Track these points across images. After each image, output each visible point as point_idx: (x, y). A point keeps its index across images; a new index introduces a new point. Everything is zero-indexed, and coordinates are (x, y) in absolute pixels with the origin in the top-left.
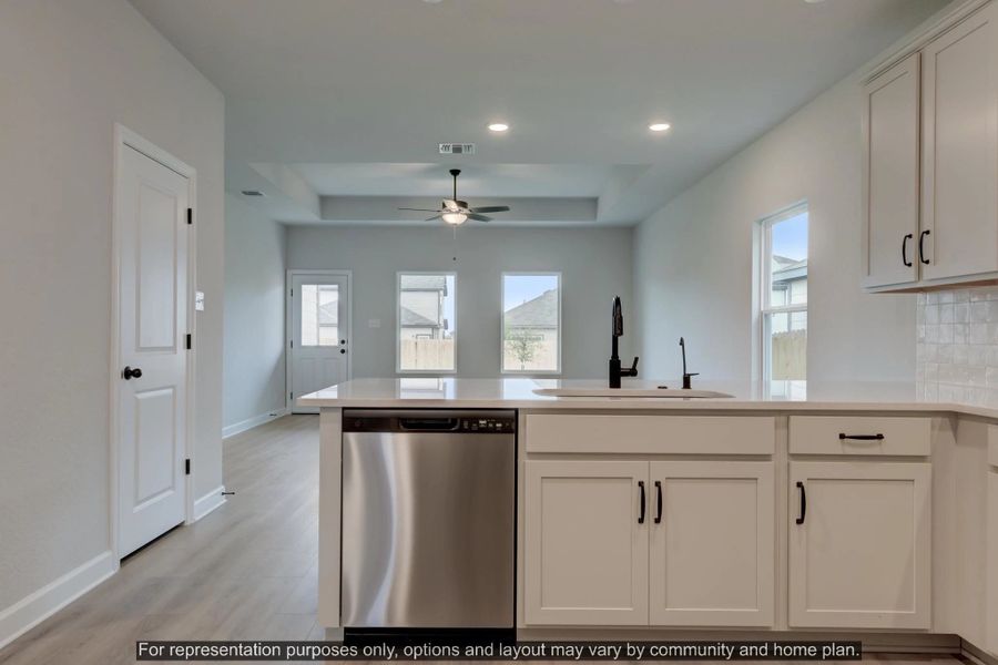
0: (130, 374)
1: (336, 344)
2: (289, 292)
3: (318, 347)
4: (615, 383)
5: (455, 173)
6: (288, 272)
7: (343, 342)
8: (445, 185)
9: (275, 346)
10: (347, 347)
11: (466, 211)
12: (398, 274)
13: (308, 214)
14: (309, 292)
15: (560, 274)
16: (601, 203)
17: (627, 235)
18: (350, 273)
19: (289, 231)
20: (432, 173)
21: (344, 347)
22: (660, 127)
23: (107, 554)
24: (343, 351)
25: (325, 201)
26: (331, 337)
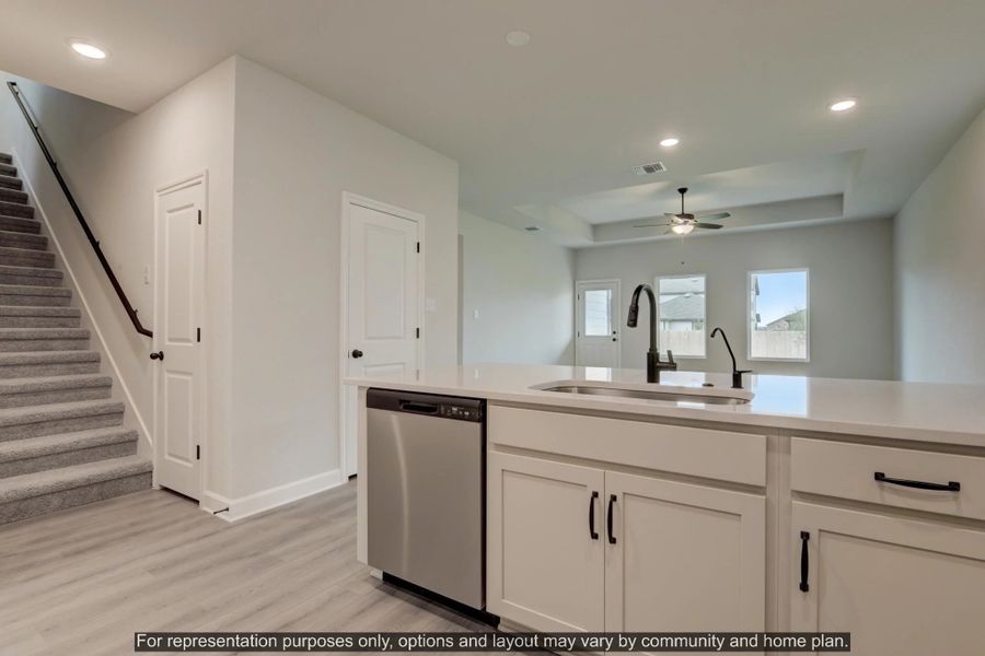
0: (357, 354)
1: (606, 335)
2: (577, 297)
4: (653, 376)
5: (683, 191)
6: (576, 282)
7: (613, 333)
8: (674, 204)
10: (618, 336)
11: (691, 221)
12: (657, 278)
13: (583, 240)
14: (591, 296)
15: (807, 269)
16: (845, 197)
17: (885, 226)
18: (619, 280)
19: (576, 254)
20: (661, 194)
21: (615, 336)
22: (843, 106)
23: (335, 472)
24: (615, 340)
25: (596, 228)
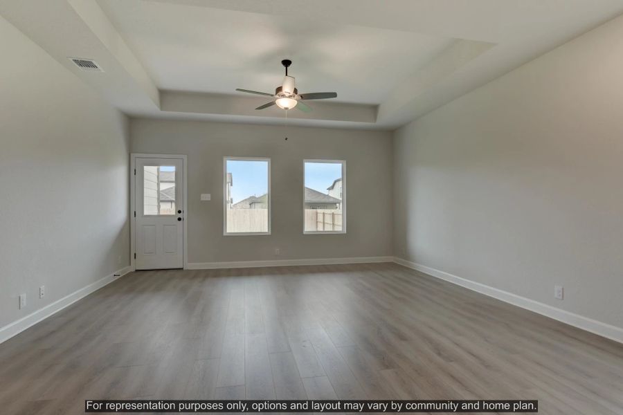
1: (174, 214)
2: (133, 172)
3: (159, 216)
5: (288, 63)
6: (132, 155)
7: (180, 212)
9: (119, 215)
10: (184, 215)
11: (297, 96)
12: (225, 159)
14: (150, 172)
15: (344, 162)
18: (185, 157)
21: (180, 215)
24: (179, 219)
25: (164, 94)
26: (169, 209)
